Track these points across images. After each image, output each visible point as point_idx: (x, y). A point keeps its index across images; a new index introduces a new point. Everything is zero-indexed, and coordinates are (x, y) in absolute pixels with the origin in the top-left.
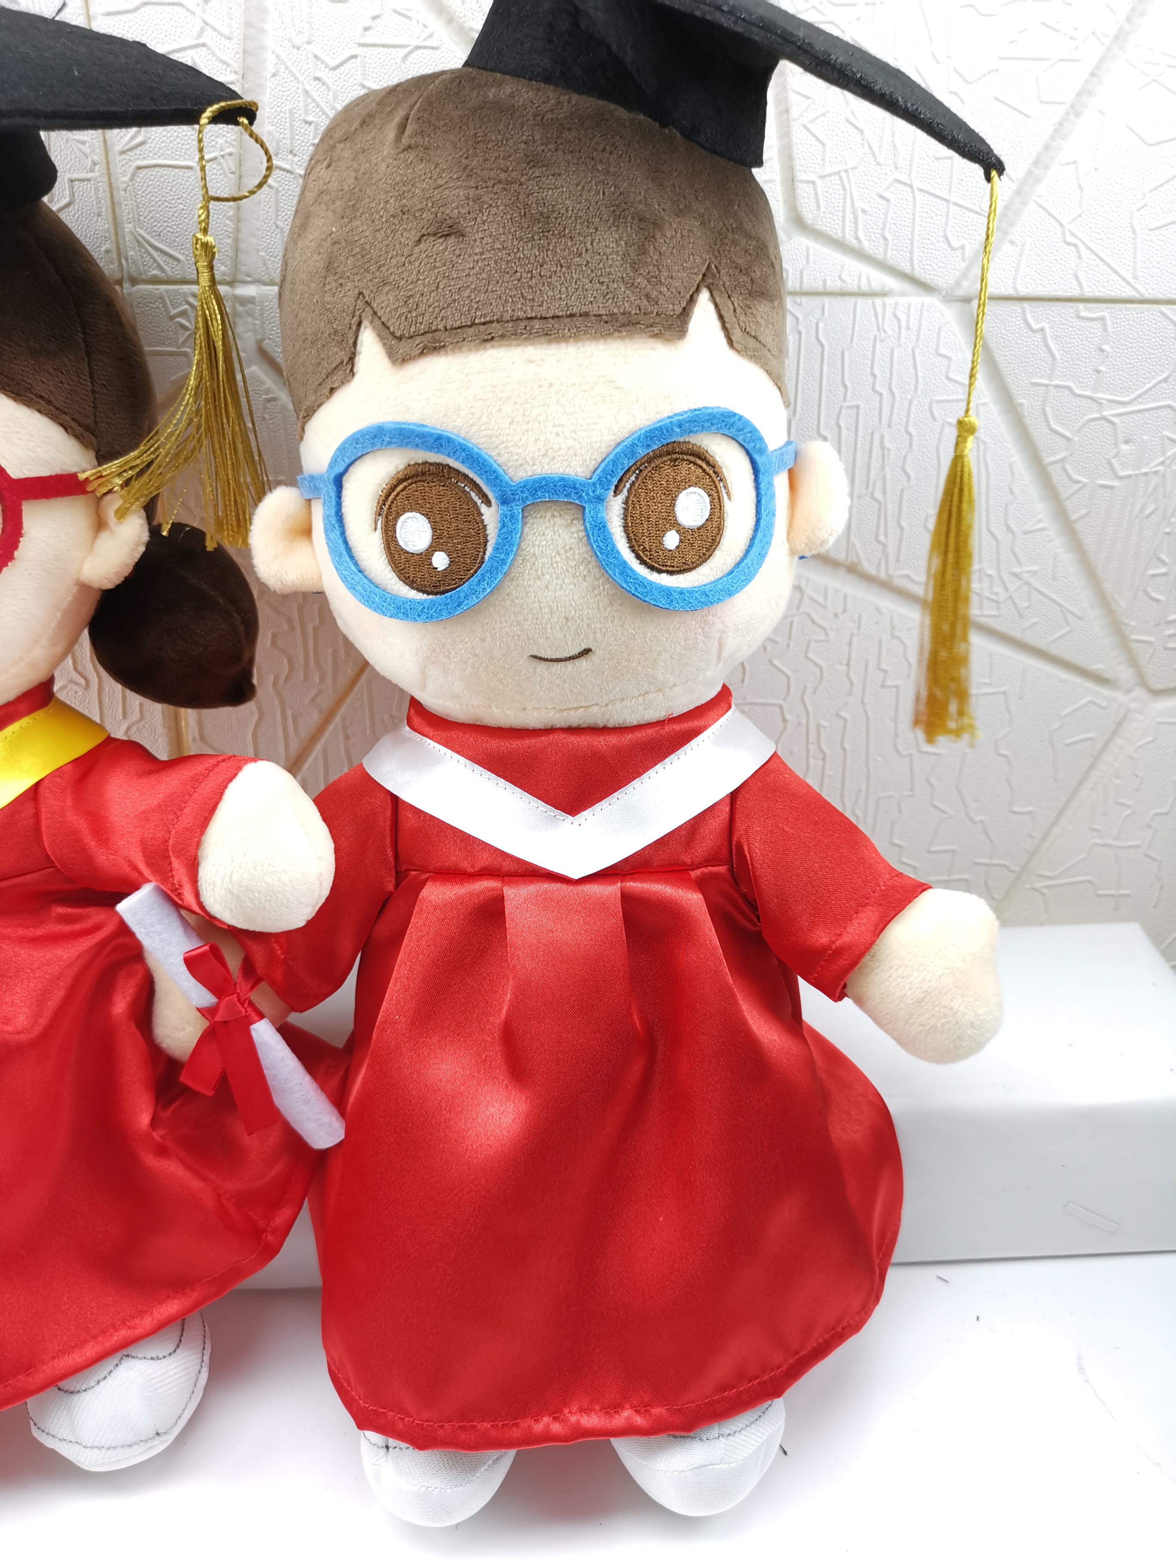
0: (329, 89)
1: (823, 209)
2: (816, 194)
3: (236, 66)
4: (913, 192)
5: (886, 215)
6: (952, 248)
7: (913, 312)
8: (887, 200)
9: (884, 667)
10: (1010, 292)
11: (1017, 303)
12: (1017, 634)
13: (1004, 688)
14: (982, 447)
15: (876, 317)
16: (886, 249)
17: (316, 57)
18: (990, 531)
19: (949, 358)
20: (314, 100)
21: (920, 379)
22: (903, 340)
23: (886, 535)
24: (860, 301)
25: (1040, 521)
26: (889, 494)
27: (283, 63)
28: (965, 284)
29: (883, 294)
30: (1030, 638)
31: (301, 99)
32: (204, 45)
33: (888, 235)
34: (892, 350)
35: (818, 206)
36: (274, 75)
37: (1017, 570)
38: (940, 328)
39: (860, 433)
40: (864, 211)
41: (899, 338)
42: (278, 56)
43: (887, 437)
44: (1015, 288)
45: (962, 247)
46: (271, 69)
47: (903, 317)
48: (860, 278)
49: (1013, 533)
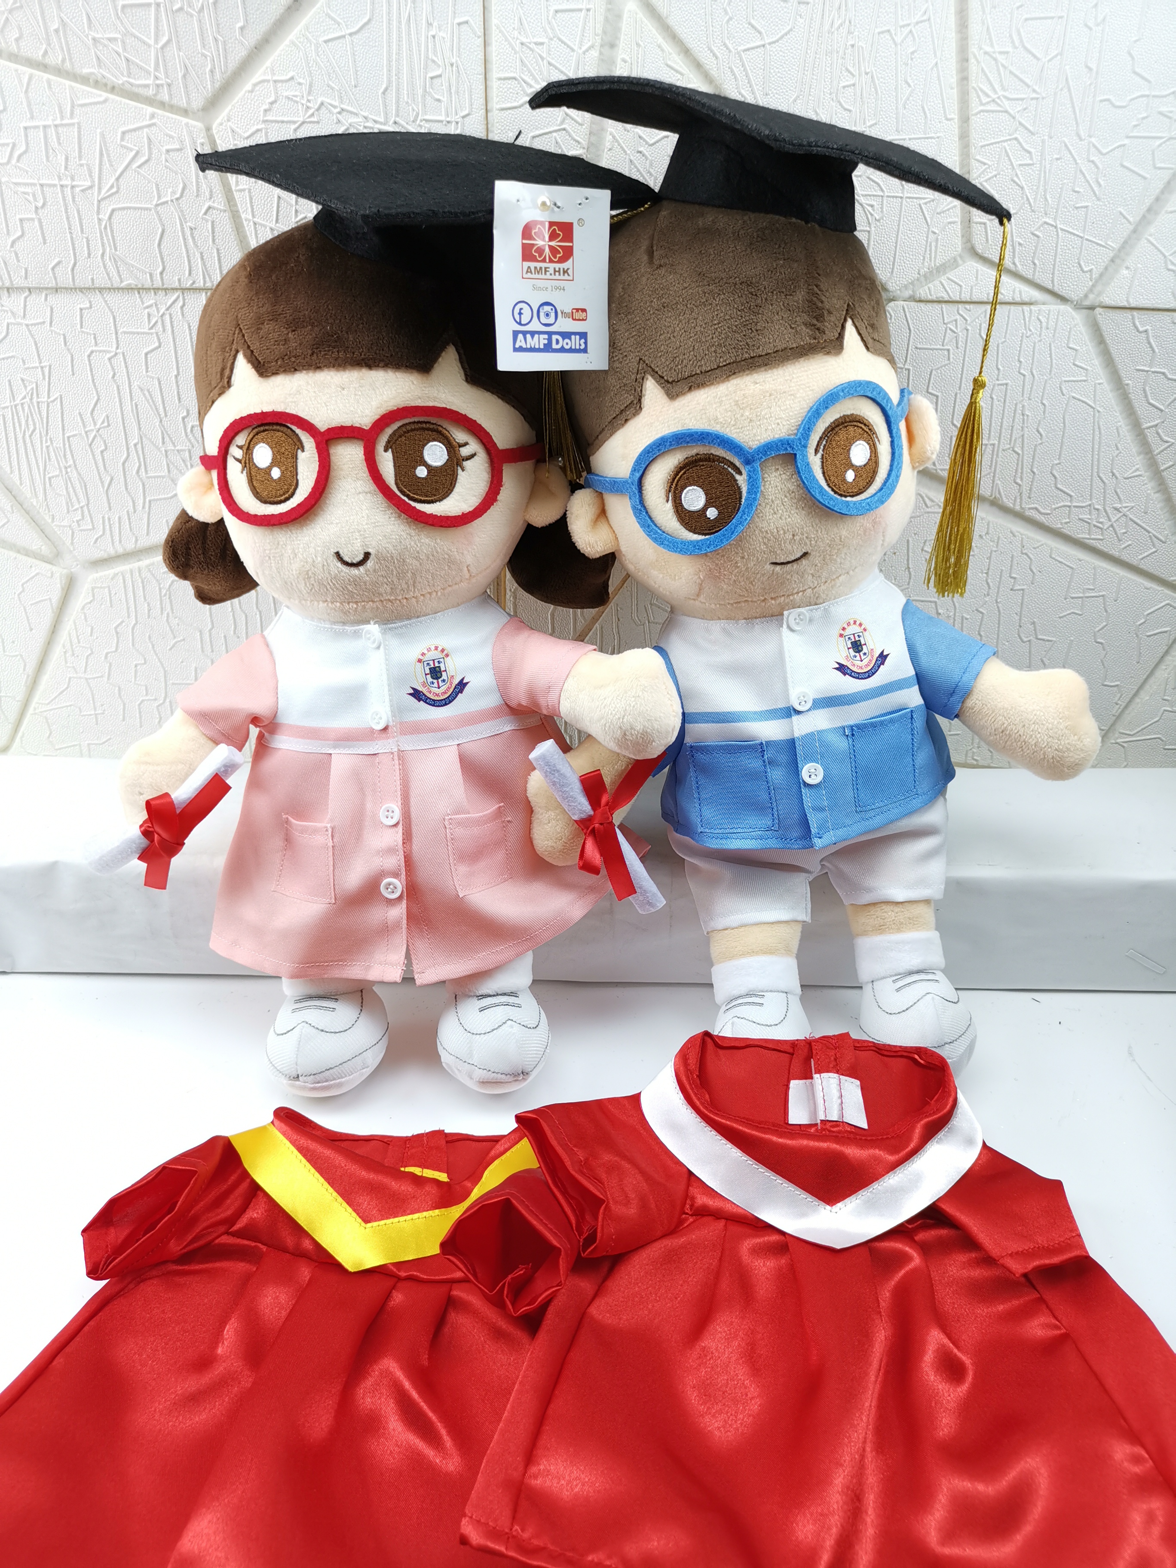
0: (647, 159)
1: (990, 242)
2: (986, 232)
3: (584, 143)
4: (1057, 231)
5: (1036, 247)
6: (1083, 272)
7: (1051, 316)
8: (1038, 237)
9: (1013, 575)
10: (1125, 304)
11: (1128, 311)
12: (1115, 553)
13: (1104, 593)
14: (1097, 414)
15: (1024, 319)
16: (1034, 272)
17: (640, 137)
18: (1099, 477)
19: (1076, 350)
20: (636, 167)
21: (1054, 365)
22: (1043, 337)
23: (1022, 479)
24: (1012, 307)
25: (1137, 470)
26: (1026, 448)
27: (617, 141)
28: (1091, 296)
29: (1031, 304)
30: (1125, 557)
31: (627, 166)
32: (564, 129)
33: (1036, 261)
34: (1035, 343)
35: (987, 240)
36: (610, 149)
37: (1118, 506)
38: (1070, 328)
39: (1007, 404)
40: (1020, 244)
41: (1040, 335)
42: (614, 137)
43: (1027, 407)
44: (1128, 301)
45: (1091, 271)
46: (608, 145)
47: (1043, 320)
48: (1014, 292)
49: (1117, 478)
